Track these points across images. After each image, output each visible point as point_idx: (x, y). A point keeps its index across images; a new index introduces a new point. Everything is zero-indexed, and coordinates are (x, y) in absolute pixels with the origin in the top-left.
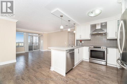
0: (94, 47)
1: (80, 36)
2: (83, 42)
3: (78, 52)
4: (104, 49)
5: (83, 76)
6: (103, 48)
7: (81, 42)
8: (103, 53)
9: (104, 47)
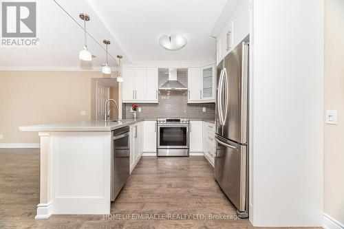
0: (168, 120)
1: (135, 93)
2: (140, 109)
3: (134, 135)
4: (184, 122)
5: (158, 191)
7: (135, 109)
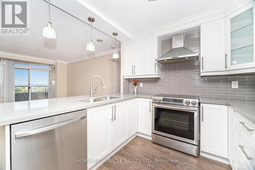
1: (134, 67)
2: (141, 85)
4: (191, 105)
6: (188, 103)
7: (135, 85)
8: (188, 118)
9: (191, 100)
